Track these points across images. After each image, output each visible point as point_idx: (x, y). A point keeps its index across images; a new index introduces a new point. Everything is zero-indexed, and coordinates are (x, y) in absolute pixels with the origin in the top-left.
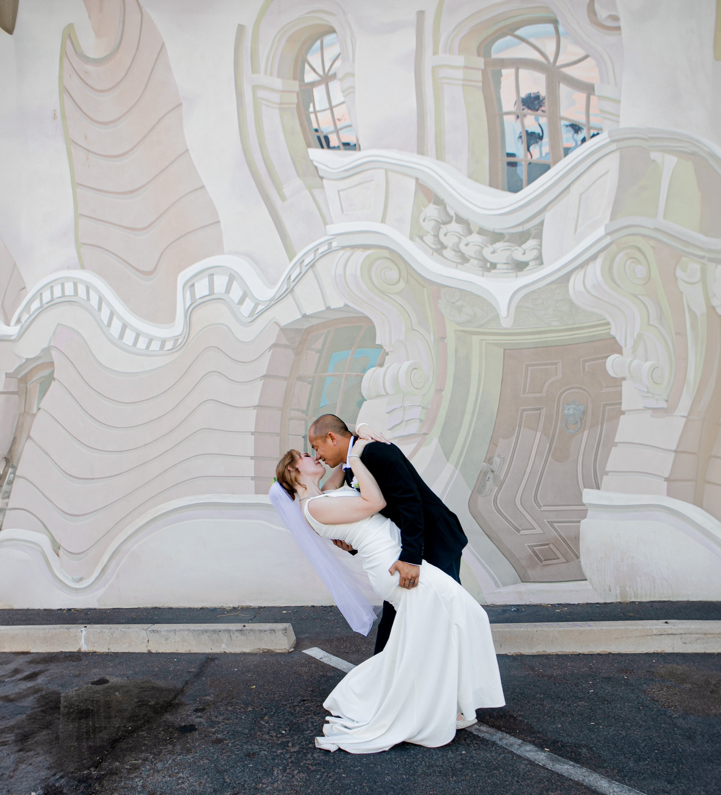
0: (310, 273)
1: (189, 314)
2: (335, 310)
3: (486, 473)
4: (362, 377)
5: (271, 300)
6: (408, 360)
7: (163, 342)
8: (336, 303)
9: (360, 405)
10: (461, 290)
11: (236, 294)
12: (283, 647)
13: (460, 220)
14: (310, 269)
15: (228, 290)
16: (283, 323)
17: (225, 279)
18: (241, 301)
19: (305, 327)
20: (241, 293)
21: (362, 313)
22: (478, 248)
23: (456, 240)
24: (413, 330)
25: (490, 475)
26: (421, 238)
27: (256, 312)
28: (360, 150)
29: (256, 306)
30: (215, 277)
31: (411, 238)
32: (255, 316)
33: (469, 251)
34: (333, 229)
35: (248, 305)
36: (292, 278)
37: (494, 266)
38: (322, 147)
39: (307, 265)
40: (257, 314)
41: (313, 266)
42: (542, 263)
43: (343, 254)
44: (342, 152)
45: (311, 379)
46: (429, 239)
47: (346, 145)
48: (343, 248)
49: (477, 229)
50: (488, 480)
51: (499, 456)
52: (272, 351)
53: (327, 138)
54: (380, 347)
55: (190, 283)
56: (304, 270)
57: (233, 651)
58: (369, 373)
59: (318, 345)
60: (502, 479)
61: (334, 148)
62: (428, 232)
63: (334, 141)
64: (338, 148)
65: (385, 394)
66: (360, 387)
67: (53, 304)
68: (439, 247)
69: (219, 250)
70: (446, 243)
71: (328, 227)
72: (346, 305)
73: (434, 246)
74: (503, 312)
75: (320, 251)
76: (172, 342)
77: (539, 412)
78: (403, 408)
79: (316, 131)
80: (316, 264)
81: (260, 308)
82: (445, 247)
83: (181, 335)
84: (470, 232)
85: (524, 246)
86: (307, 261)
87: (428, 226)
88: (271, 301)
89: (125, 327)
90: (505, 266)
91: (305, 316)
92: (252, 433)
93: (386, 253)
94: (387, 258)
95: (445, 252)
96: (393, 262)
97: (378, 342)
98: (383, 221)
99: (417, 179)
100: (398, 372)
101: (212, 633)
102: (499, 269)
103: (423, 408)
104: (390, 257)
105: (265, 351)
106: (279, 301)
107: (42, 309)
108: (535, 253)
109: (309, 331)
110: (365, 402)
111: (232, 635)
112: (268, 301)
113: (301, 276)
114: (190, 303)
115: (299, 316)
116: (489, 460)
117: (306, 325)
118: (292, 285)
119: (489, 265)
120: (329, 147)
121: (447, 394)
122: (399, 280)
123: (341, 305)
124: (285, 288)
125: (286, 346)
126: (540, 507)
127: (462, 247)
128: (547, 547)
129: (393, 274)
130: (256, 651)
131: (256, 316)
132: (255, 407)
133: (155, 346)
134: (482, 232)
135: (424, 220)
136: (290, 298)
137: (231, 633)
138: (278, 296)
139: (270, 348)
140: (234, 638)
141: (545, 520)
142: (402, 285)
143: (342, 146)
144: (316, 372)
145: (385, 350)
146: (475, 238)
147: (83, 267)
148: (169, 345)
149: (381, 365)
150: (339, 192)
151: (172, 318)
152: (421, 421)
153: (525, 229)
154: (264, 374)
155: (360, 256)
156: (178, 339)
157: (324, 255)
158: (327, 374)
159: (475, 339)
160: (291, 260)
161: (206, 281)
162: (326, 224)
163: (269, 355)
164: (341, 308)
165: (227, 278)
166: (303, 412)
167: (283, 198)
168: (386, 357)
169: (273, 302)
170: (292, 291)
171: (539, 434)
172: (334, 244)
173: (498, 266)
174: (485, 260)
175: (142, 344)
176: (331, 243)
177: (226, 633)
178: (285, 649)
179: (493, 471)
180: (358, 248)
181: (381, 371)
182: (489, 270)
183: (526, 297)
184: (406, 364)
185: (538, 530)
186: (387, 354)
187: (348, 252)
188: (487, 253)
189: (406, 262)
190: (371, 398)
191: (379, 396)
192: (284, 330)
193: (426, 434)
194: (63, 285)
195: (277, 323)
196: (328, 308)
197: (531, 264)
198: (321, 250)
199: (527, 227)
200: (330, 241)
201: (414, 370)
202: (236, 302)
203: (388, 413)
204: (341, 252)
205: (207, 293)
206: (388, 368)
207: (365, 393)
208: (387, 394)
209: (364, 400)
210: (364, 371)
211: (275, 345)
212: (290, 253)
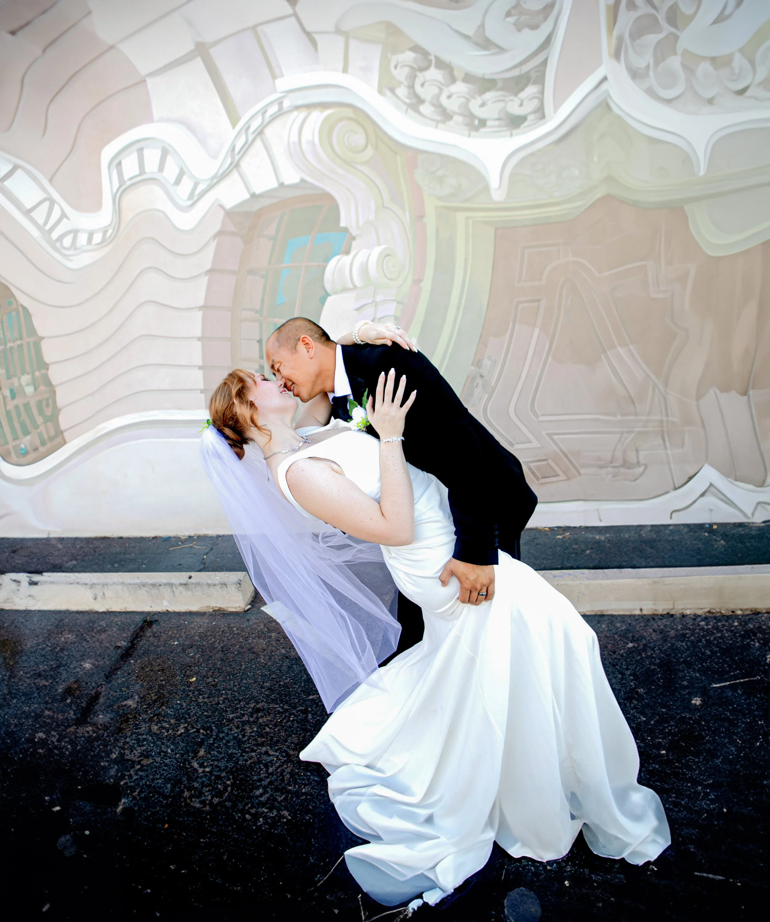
0: (258, 143)
1: (117, 200)
2: (291, 186)
3: (474, 379)
4: (324, 268)
5: (213, 178)
6: (379, 244)
7: (91, 235)
8: (291, 177)
9: (323, 301)
10: (442, 156)
11: (171, 171)
12: (237, 605)
13: (441, 64)
14: (258, 137)
15: (161, 168)
16: (228, 206)
17: (158, 153)
18: (178, 182)
19: (255, 209)
20: (177, 171)
21: (322, 189)
22: (463, 100)
23: (436, 91)
24: (384, 207)
25: (479, 381)
26: (392, 90)
27: (196, 194)
29: (196, 185)
30: (146, 152)
31: (380, 91)
33: (452, 105)
34: (282, 84)
35: (187, 185)
36: (237, 149)
37: (483, 123)
39: (254, 132)
41: (260, 132)
42: (543, 117)
43: (297, 117)
45: (264, 273)
46: (402, 91)
48: (296, 108)
49: (462, 75)
50: (476, 387)
51: (489, 358)
52: (216, 240)
54: (346, 230)
55: (116, 161)
56: (251, 138)
57: (177, 610)
58: (333, 262)
59: (271, 230)
60: (493, 384)
62: (400, 83)
65: (351, 286)
66: (323, 279)
68: (414, 101)
69: (148, 118)
70: (423, 96)
71: (277, 82)
72: (303, 181)
73: (408, 101)
74: (494, 182)
76: (101, 235)
77: (537, 304)
78: (374, 304)
80: (264, 130)
81: (200, 188)
82: (421, 101)
83: (110, 224)
84: (453, 80)
85: (522, 95)
86: (253, 127)
87: (401, 74)
90: (497, 123)
91: (254, 196)
92: (199, 339)
93: (349, 112)
94: (351, 119)
95: (423, 108)
96: (358, 123)
97: (343, 224)
98: (345, 70)
100: (368, 260)
101: (151, 587)
102: (491, 127)
103: (398, 303)
104: (353, 116)
105: (209, 241)
106: (222, 179)
108: (535, 103)
109: (259, 214)
110: (329, 298)
111: (175, 589)
112: (209, 179)
113: (247, 146)
114: (117, 186)
115: (247, 196)
116: (478, 363)
117: (256, 207)
118: (237, 158)
119: (476, 122)
121: (427, 285)
122: (366, 146)
123: (298, 181)
124: (229, 161)
125: (233, 234)
126: (537, 416)
127: (444, 100)
128: (545, 463)
129: (359, 139)
130: (204, 610)
131: (195, 198)
132: (200, 308)
133: (82, 240)
134: (468, 78)
135: (396, 67)
136: (235, 175)
137: (174, 588)
138: (221, 171)
139: (215, 237)
140: (177, 593)
141: (544, 433)
142: (370, 152)
144: (269, 264)
145: (351, 234)
146: (460, 87)
148: (97, 238)
149: (347, 252)
151: (98, 205)
152: (396, 318)
153: (523, 72)
154: (209, 268)
155: (319, 117)
156: (107, 231)
157: (274, 118)
158: (283, 266)
159: (461, 217)
160: (234, 126)
161: (134, 157)
162: (274, 77)
163: (213, 245)
164: (296, 184)
165: (160, 153)
166: (256, 312)
168: (353, 242)
169: (215, 181)
170: (237, 165)
171: (537, 331)
172: (286, 104)
173: (489, 123)
174: (472, 116)
176: (282, 103)
177: (167, 587)
178: (239, 607)
179: (482, 376)
180: (315, 108)
181: (346, 259)
182: (476, 129)
183: (523, 161)
184: (377, 251)
185: (535, 444)
186: (354, 238)
187: (303, 114)
188: (474, 106)
189: (374, 124)
190: (336, 293)
191: (345, 290)
192: (230, 214)
195: (222, 207)
196: (282, 185)
197: (530, 118)
198: (269, 113)
199: (525, 68)
200: (280, 101)
201: (387, 258)
202: (172, 181)
203: (357, 309)
204: (295, 113)
205: (137, 172)
206: (356, 255)
207: (328, 286)
208: (355, 287)
209: (328, 295)
210: (327, 260)
211: (220, 233)
212: (234, 119)
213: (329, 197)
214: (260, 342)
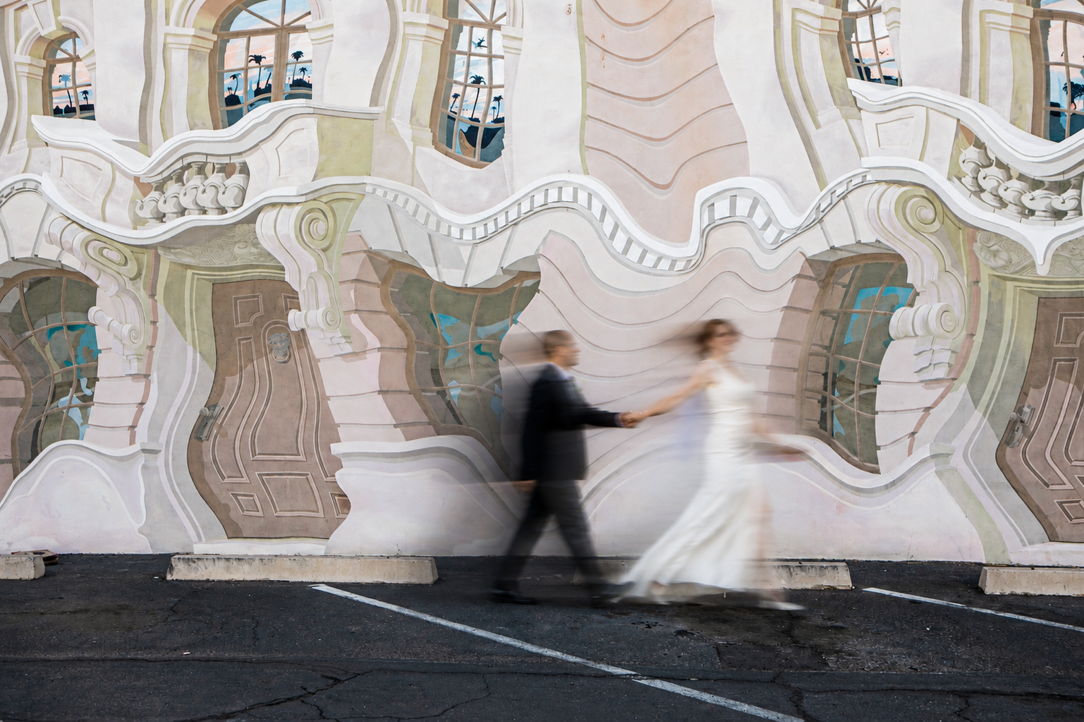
0: (841, 205)
1: (705, 234)
2: (865, 245)
3: (1015, 422)
4: (890, 317)
5: (798, 228)
6: (939, 302)
7: (674, 262)
8: (868, 236)
9: (886, 345)
10: (996, 234)
11: (759, 218)
13: (1000, 165)
14: (842, 201)
15: (751, 215)
16: (810, 253)
17: (748, 202)
18: (766, 226)
20: (765, 219)
21: (895, 251)
22: (1017, 193)
23: (996, 184)
24: (946, 271)
25: (1019, 425)
26: (960, 179)
28: (901, 85)
29: (781, 232)
30: (738, 199)
31: (949, 179)
32: (778, 244)
33: (1008, 196)
35: (771, 233)
36: (822, 208)
37: (1032, 212)
38: (863, 79)
39: (838, 196)
40: (781, 241)
41: (844, 197)
42: (1081, 214)
43: (877, 189)
44: (883, 86)
45: (836, 315)
46: (968, 180)
47: (888, 79)
48: (878, 182)
49: (1018, 175)
50: (1017, 431)
51: (1029, 406)
52: (795, 281)
53: (868, 71)
54: (911, 286)
55: (709, 203)
56: (835, 201)
58: (898, 312)
59: (846, 279)
60: (1032, 430)
61: (874, 80)
62: (967, 174)
63: (875, 74)
64: (878, 81)
65: (913, 334)
66: (888, 326)
67: (546, 207)
68: (978, 189)
69: (744, 171)
70: (984, 187)
71: (862, 159)
72: (878, 241)
73: (973, 189)
74: (1039, 260)
76: (684, 263)
77: (1072, 363)
78: (932, 351)
79: (857, 61)
80: (848, 196)
81: (784, 236)
82: (982, 190)
83: (694, 255)
84: (1010, 178)
85: (1065, 195)
86: (838, 192)
87: (968, 169)
88: (798, 230)
89: (629, 242)
90: (1043, 214)
91: (833, 248)
92: (768, 368)
93: (922, 192)
94: (923, 197)
95: (983, 195)
96: (930, 201)
97: (909, 281)
98: (921, 159)
99: (958, 120)
100: (929, 314)
102: (1037, 216)
103: (953, 352)
104: (926, 196)
105: (787, 282)
106: (807, 230)
107: (532, 213)
108: (1073, 203)
109: (836, 264)
110: (892, 342)
112: (794, 229)
113: (832, 206)
114: (708, 223)
115: (827, 248)
116: (1019, 410)
117: (833, 259)
118: (822, 215)
119: (1027, 212)
120: (869, 79)
121: (978, 339)
122: (934, 220)
123: (873, 241)
124: (814, 217)
125: (811, 278)
126: (1071, 461)
127: (1001, 192)
128: (1078, 504)
129: (928, 213)
131: (780, 244)
132: (773, 339)
133: (664, 265)
134: (1021, 177)
135: (964, 162)
136: (818, 228)
138: (806, 224)
139: (794, 278)
141: (1076, 476)
142: (937, 225)
143: (882, 80)
144: (841, 307)
145: (915, 290)
146: (1016, 184)
147: (586, 172)
148: (680, 265)
149: (911, 305)
150: (876, 124)
151: (686, 238)
152: (950, 365)
153: (1065, 179)
154: (786, 305)
155: (896, 191)
156: (691, 260)
157: (857, 187)
158: (854, 310)
159: (1010, 284)
160: (821, 190)
161: (727, 202)
162: (861, 155)
163: (791, 286)
164: (872, 243)
165: (751, 201)
166: (825, 348)
167: (817, 125)
168: (917, 297)
169: (800, 231)
170: (821, 221)
171: (1071, 386)
172: (869, 178)
173: (1037, 213)
174: (1024, 207)
175: (650, 260)
176: (865, 176)
179: (1022, 422)
180: (894, 184)
181: (910, 311)
182: (1027, 216)
183: (1064, 246)
184: (937, 307)
185: (1069, 486)
186: (918, 294)
187: (884, 186)
188: (1026, 200)
189: (941, 202)
190: (899, 339)
191: (907, 337)
192: (811, 262)
193: (954, 379)
194: (560, 188)
195: (802, 253)
196: (858, 242)
197: (1070, 214)
198: (854, 182)
199: (1067, 177)
200: (864, 174)
201: (945, 313)
202: (760, 227)
203: (916, 355)
204: (876, 186)
205: (728, 214)
206: (918, 309)
207: (892, 334)
208: (916, 336)
209: (891, 340)
210: (893, 310)
211: (799, 276)
212: (821, 182)
213: (899, 258)
214: (825, 375)
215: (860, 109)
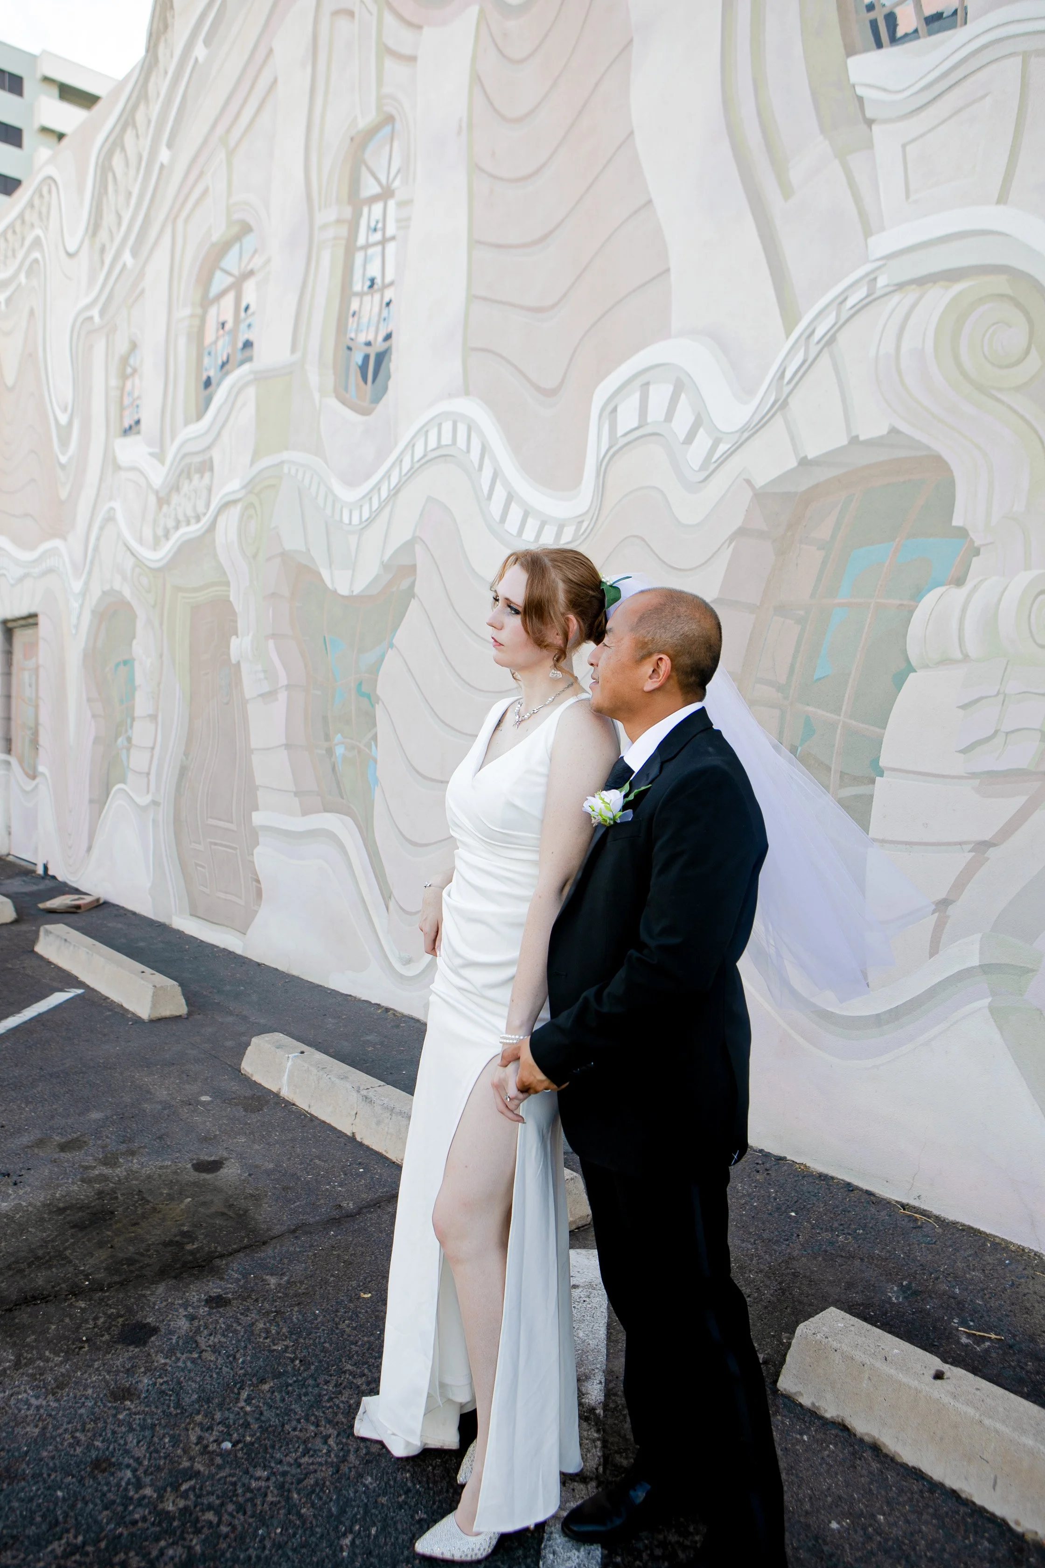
0: (825, 360)
1: (603, 471)
2: (870, 443)
4: (911, 612)
5: (742, 430)
6: (1027, 568)
7: (560, 527)
8: (873, 426)
9: (899, 680)
11: (683, 420)
14: (826, 350)
15: (669, 416)
16: (760, 481)
17: (667, 391)
18: (690, 437)
19: (803, 488)
20: (691, 419)
21: (928, 448)
27: (713, 460)
28: (965, 22)
29: (716, 443)
30: (652, 389)
32: (710, 469)
34: (882, 244)
35: (702, 444)
36: (788, 375)
38: (880, 46)
39: (818, 342)
40: (715, 462)
41: (830, 340)
43: (899, 303)
44: (924, 43)
45: (802, 613)
47: (934, 20)
48: (900, 286)
52: (733, 544)
53: (891, 20)
54: (962, 532)
55: (611, 406)
56: (813, 352)
58: (929, 600)
59: (825, 530)
61: (904, 39)
63: (907, 21)
64: (915, 34)
65: (958, 656)
66: (905, 636)
67: (425, 461)
69: (663, 330)
71: (872, 240)
72: (893, 431)
75: (850, 303)
76: (573, 528)
78: (1001, 697)
79: (870, 7)
80: (838, 335)
81: (723, 448)
83: (588, 511)
86: (820, 332)
88: (743, 432)
91: (804, 462)
93: (1000, 284)
94: (1002, 296)
96: (1018, 305)
97: (957, 521)
98: (1002, 198)
100: (1000, 600)
104: (1010, 292)
105: (722, 545)
106: (757, 431)
107: (412, 472)
109: (808, 497)
110: (912, 675)
112: (737, 432)
113: (806, 367)
114: (607, 447)
115: (794, 463)
117: (804, 485)
118: (787, 389)
120: (893, 39)
122: (1027, 352)
123: (885, 431)
124: (772, 399)
125: (761, 534)
129: (1015, 337)
131: (713, 467)
133: (548, 535)
136: (779, 421)
138: (756, 420)
139: (731, 539)
142: (1033, 364)
143: (923, 28)
144: (813, 595)
145: (972, 541)
147: (467, 391)
148: (567, 533)
149: (959, 582)
150: (903, 146)
151: (578, 480)
154: (716, 596)
155: (939, 300)
156: (582, 522)
157: (859, 309)
158: (837, 601)
160: (788, 334)
161: (636, 399)
162: (868, 233)
163: (727, 553)
164: (882, 437)
165: (671, 389)
166: (779, 688)
167: (787, 191)
168: (975, 559)
169: (746, 435)
170: (785, 404)
172: (883, 281)
175: (530, 531)
176: (875, 280)
180: (935, 282)
181: (957, 595)
184: (1022, 581)
186: (977, 552)
187: (911, 295)
190: (926, 667)
191: (946, 662)
192: (760, 496)
194: (441, 427)
195: (748, 482)
196: (854, 440)
198: (852, 300)
200: (872, 276)
202: (682, 437)
203: (964, 707)
204: (896, 298)
205: (635, 424)
206: (975, 588)
207: (913, 652)
208: (966, 658)
209: (910, 669)
210: (918, 594)
211: (741, 532)
212: (789, 317)
213: (938, 463)
215: (870, 123)
